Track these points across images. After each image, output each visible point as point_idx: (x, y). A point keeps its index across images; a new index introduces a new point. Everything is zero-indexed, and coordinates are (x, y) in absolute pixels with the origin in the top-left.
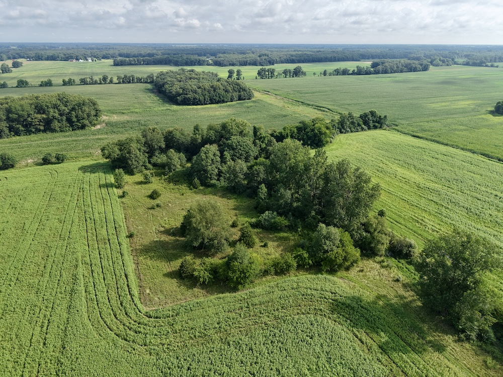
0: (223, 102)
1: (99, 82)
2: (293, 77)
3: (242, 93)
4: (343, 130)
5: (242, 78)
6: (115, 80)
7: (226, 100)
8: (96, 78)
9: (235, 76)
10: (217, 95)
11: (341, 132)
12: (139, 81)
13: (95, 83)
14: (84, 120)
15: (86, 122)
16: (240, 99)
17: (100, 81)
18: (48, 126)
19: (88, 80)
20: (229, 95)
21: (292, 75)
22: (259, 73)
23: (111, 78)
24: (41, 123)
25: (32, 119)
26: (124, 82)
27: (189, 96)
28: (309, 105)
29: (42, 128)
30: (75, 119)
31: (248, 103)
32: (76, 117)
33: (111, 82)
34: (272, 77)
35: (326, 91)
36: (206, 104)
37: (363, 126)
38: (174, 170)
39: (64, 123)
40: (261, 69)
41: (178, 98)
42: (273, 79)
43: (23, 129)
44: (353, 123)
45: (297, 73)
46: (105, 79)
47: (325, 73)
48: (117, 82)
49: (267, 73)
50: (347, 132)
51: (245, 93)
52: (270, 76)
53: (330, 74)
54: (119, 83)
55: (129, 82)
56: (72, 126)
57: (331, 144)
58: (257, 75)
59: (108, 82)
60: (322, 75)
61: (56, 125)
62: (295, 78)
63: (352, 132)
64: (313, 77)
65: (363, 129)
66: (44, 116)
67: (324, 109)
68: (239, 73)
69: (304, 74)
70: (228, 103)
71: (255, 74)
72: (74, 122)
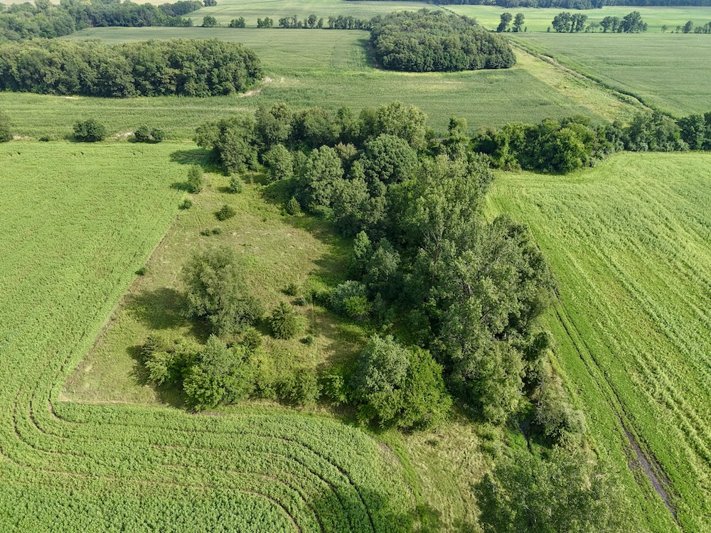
0: (456, 69)
1: (303, 25)
2: (619, 31)
3: (494, 56)
4: (631, 145)
5: (523, 30)
6: (326, 23)
7: (461, 66)
8: (301, 19)
9: (511, 24)
10: (448, 58)
11: (627, 148)
12: (359, 26)
13: (298, 26)
14: (228, 83)
15: (230, 85)
16: (488, 65)
17: (306, 24)
18: (180, 87)
19: (290, 21)
21: (618, 27)
22: (555, 23)
23: (322, 19)
24: (172, 82)
25: (161, 74)
26: (337, 27)
27: (401, 55)
28: (607, 87)
29: (173, 88)
30: (215, 80)
31: (498, 75)
33: (320, 26)
34: (578, 30)
35: (663, 63)
36: (426, 71)
37: (681, 142)
38: (280, 178)
39: (203, 83)
40: (561, 15)
41: (385, 57)
42: (579, 34)
43: (151, 87)
44: (659, 134)
45: (629, 25)
46: (312, 21)
47: (687, 29)
48: (328, 26)
49: (571, 23)
50: (640, 149)
51: (499, 56)
52: (575, 27)
53: (698, 31)
54: (330, 28)
55: (344, 28)
56: (211, 89)
57: (587, 169)
58: (552, 26)
59: (315, 26)
60: (680, 31)
61: (191, 85)
62: (623, 35)
63: (650, 149)
64: (660, 34)
65: (677, 148)
66: (177, 72)
67: (630, 98)
68: (519, 19)
69: (643, 27)
70: (465, 72)
71: (549, 23)
72: (214, 84)
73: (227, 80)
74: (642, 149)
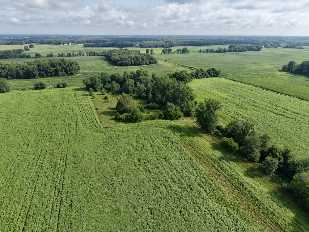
0: (141, 65)
1: (77, 55)
2: (182, 53)
3: (151, 60)
4: (197, 77)
5: (154, 54)
7: (143, 64)
8: (76, 53)
9: (150, 52)
10: (138, 61)
11: (196, 78)
12: (98, 55)
13: (75, 56)
14: (73, 71)
15: (74, 72)
16: (150, 63)
17: (78, 55)
18: (56, 74)
19: (71, 54)
20: (144, 61)
21: (181, 52)
22: (163, 51)
23: (84, 53)
24: (53, 72)
25: (49, 70)
26: (90, 55)
27: (123, 61)
28: (186, 67)
29: (54, 74)
31: (154, 66)
32: (69, 69)
33: (83, 55)
34: (170, 53)
35: (197, 60)
36: (132, 66)
37: (208, 75)
38: (114, 90)
39: (64, 72)
40: (164, 49)
41: (118, 62)
42: (171, 54)
43: (45, 74)
44: (203, 74)
45: (184, 51)
46: (80, 54)
47: (200, 52)
48: (87, 55)
49: (168, 51)
50: (199, 78)
51: (153, 60)
52: (169, 52)
53: (203, 52)
55: (93, 55)
56: (67, 74)
57: (189, 83)
58: (162, 52)
60: (199, 53)
61: (60, 73)
62: (183, 54)
63: (202, 78)
64: (193, 53)
65: (208, 77)
66: (55, 69)
67: (193, 68)
68: (152, 51)
69: (188, 52)
70: (144, 65)
71: (161, 52)
72: (68, 72)
73: (72, 70)
74: (200, 78)
